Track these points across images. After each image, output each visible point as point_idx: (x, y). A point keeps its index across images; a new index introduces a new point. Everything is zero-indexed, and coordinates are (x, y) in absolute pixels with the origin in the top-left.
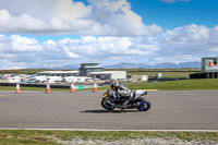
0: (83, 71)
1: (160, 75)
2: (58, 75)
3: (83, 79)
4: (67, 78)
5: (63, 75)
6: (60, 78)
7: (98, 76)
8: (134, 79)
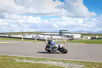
0: (61, 33)
1: (97, 37)
2: (49, 35)
3: (60, 37)
4: (53, 37)
5: (52, 35)
6: (50, 37)
7: (67, 36)
8: (84, 38)
